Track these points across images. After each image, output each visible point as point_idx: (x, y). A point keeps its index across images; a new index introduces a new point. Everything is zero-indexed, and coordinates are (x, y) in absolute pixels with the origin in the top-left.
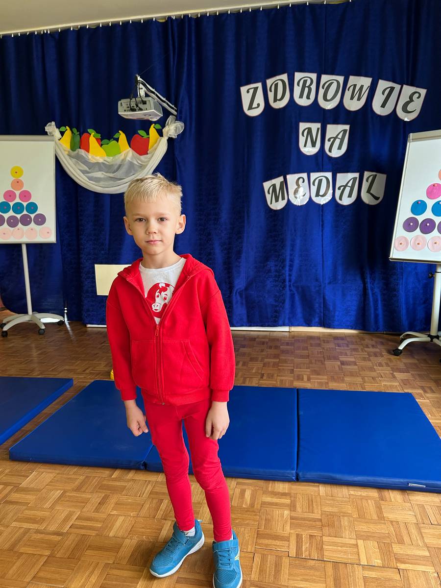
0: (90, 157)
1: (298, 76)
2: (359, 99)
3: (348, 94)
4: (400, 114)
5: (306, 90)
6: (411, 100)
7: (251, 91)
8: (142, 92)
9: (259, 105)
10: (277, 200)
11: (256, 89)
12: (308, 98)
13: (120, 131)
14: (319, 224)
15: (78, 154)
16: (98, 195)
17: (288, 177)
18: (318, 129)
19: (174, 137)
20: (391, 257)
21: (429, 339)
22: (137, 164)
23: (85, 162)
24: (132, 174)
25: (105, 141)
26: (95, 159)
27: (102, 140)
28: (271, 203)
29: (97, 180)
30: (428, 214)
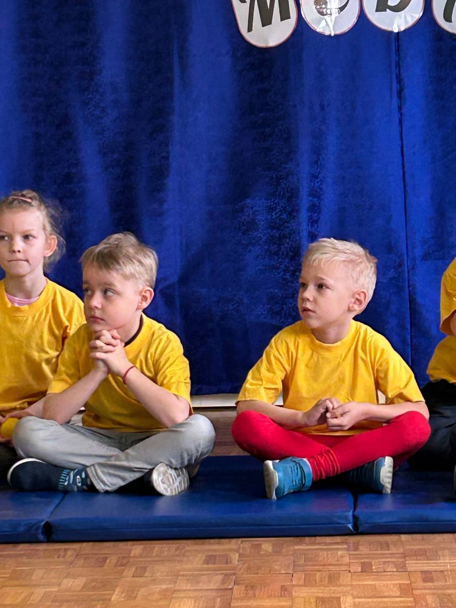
10: (266, 20)
14: (391, 89)
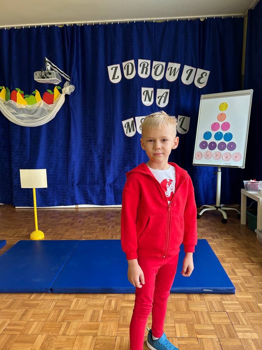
0: (17, 105)
1: (140, 61)
2: (174, 75)
3: (168, 72)
4: (196, 84)
5: (145, 69)
6: (202, 77)
7: (114, 69)
8: (49, 67)
9: (118, 77)
10: (130, 131)
11: (116, 68)
12: (146, 73)
13: (36, 90)
15: (9, 102)
16: (22, 128)
17: (136, 118)
18: (152, 91)
19: (69, 94)
20: (193, 163)
21: (215, 209)
22: (47, 109)
23: (14, 108)
24: (43, 115)
25: (26, 95)
26: (20, 106)
27: (24, 95)
28: (127, 133)
29: (22, 119)
30: (212, 139)
